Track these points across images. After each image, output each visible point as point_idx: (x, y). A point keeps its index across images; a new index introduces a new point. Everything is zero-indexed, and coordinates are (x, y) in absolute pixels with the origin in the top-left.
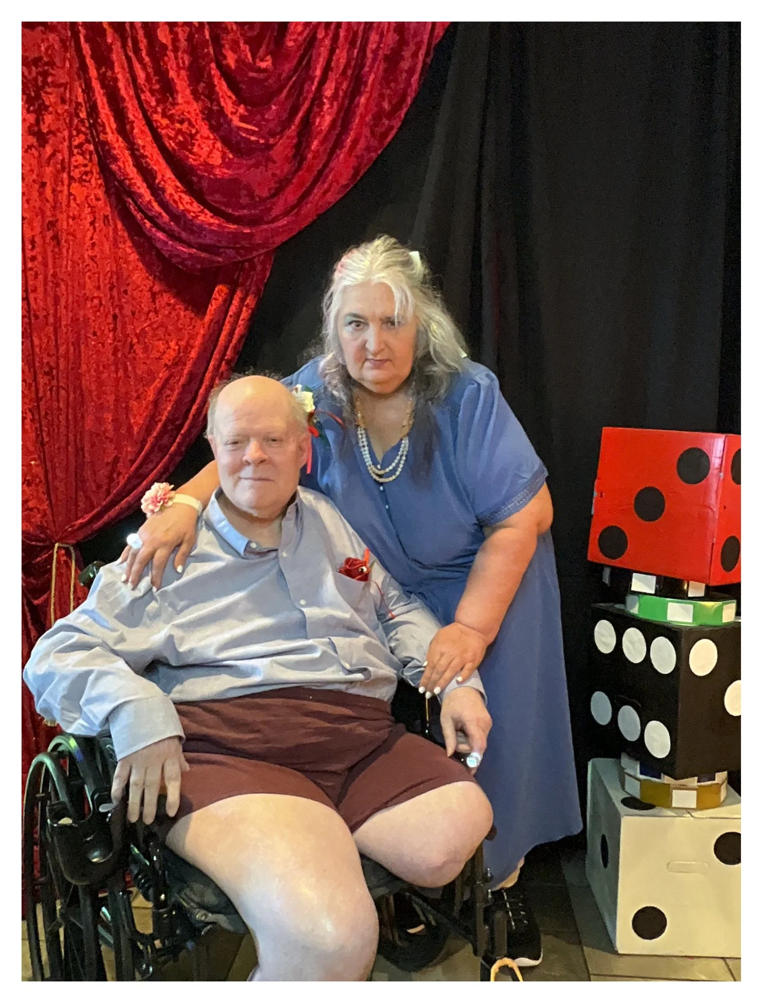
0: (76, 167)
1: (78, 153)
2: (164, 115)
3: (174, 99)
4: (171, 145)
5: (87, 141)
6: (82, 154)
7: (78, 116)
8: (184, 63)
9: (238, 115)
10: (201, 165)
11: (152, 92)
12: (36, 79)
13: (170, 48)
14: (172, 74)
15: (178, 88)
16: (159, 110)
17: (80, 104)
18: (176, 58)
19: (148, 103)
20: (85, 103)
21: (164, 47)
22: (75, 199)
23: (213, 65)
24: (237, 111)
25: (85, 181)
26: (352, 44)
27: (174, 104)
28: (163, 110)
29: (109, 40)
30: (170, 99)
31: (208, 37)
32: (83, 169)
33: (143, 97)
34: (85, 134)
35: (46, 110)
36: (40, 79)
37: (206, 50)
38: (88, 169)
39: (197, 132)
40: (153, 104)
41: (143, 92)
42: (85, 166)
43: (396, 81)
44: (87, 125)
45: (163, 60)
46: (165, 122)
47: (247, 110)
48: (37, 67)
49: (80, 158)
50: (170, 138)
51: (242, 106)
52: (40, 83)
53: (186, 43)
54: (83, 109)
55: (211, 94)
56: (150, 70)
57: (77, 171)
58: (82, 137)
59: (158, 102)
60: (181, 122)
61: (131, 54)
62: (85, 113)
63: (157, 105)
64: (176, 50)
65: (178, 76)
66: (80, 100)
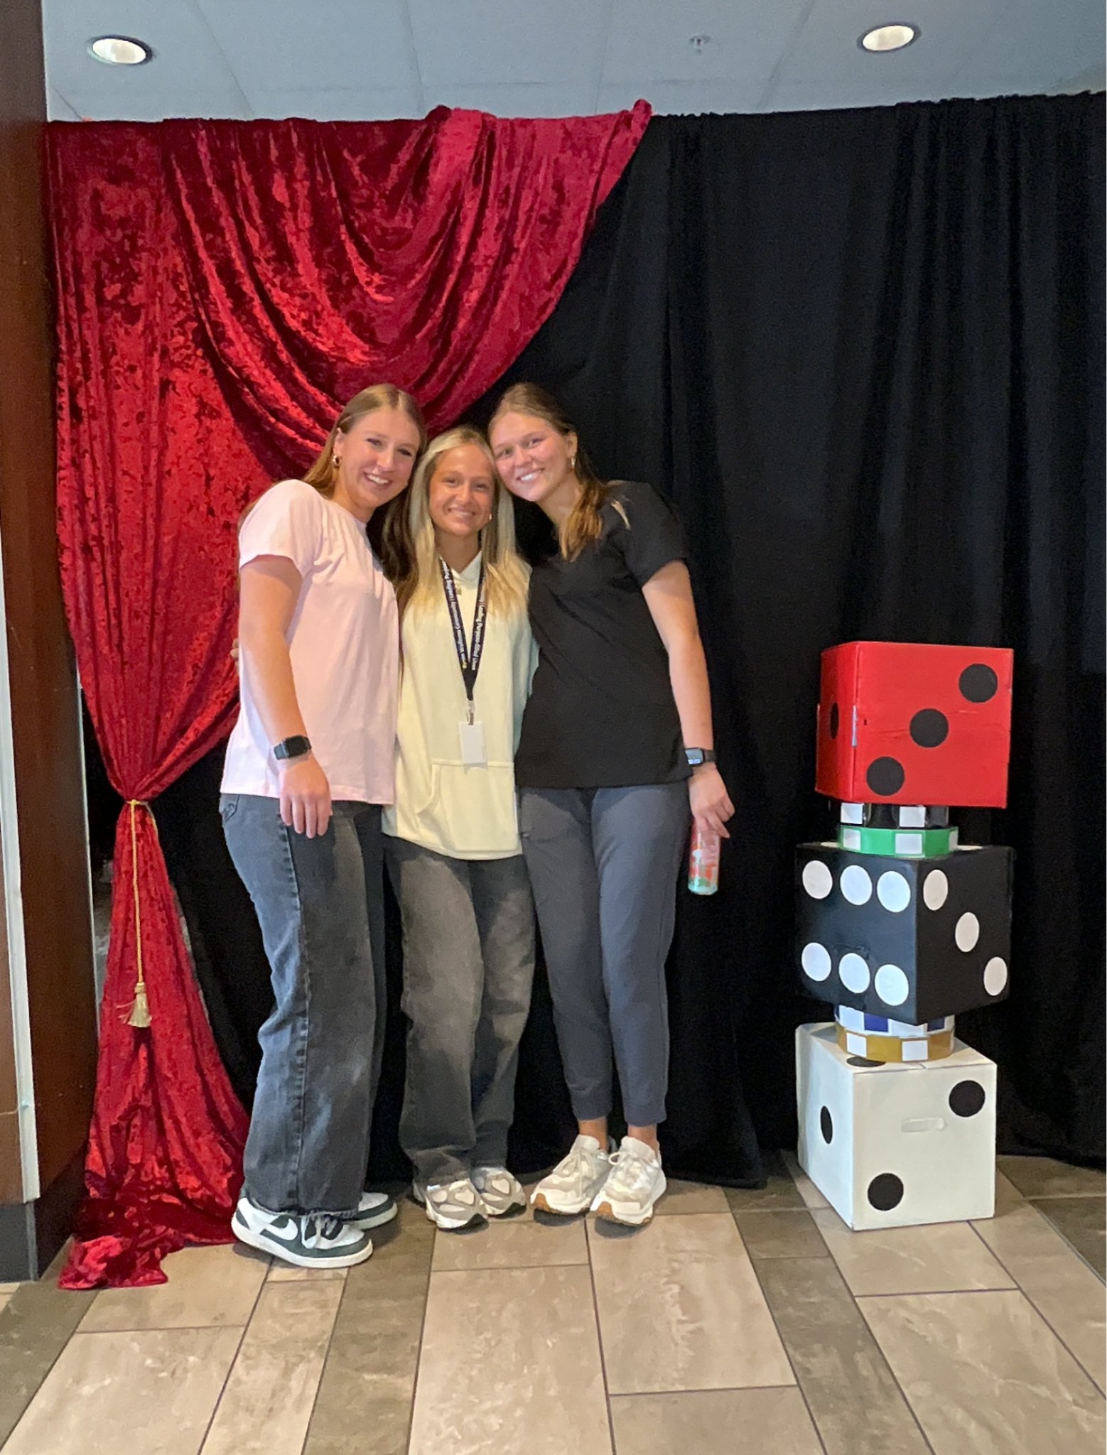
0: (176, 350)
1: (180, 334)
2: (283, 288)
3: (294, 269)
4: (294, 324)
5: (189, 318)
6: (184, 334)
7: (177, 288)
8: (304, 223)
9: (374, 285)
10: (332, 349)
11: (268, 261)
12: (121, 244)
13: (288, 205)
14: (292, 239)
15: (298, 255)
16: (277, 281)
17: (180, 275)
18: (295, 218)
19: (265, 275)
20: (188, 274)
21: (280, 207)
22: (174, 388)
23: (343, 228)
24: (372, 280)
25: (188, 366)
26: (504, 203)
27: (295, 274)
28: (282, 282)
29: (216, 201)
30: (289, 269)
31: (334, 194)
32: (184, 351)
33: (257, 267)
34: (185, 309)
35: (136, 280)
36: (127, 244)
37: (333, 212)
38: (189, 352)
39: (323, 309)
40: (270, 275)
41: (259, 261)
42: (188, 348)
43: (556, 246)
44: (189, 299)
45: (280, 222)
46: (286, 295)
47: (384, 280)
48: (123, 229)
49: (181, 339)
50: (293, 316)
51: (377, 274)
52: (127, 248)
53: (308, 202)
54: (184, 280)
55: (341, 262)
56: (264, 234)
57: (178, 354)
58: (182, 314)
59: (276, 272)
60: (304, 296)
61: (243, 216)
62: (187, 286)
63: (274, 277)
64: (294, 208)
65: (298, 240)
66: (180, 269)
